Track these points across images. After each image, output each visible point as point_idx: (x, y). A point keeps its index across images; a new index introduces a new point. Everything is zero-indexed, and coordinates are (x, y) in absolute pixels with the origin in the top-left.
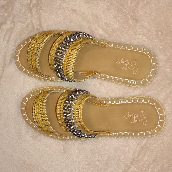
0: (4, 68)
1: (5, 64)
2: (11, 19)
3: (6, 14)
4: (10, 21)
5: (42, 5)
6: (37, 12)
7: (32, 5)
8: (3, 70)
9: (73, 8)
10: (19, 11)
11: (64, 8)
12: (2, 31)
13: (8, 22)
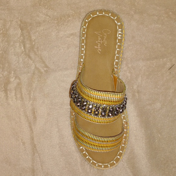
0: (30, 127)
1: (30, 123)
2: (13, 75)
3: (6, 73)
4: (13, 78)
5: (38, 45)
6: (37, 55)
7: (27, 51)
8: (31, 130)
9: (71, 33)
10: (17, 63)
11: (61, 38)
12: (10, 92)
13: (12, 80)
